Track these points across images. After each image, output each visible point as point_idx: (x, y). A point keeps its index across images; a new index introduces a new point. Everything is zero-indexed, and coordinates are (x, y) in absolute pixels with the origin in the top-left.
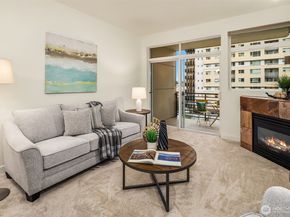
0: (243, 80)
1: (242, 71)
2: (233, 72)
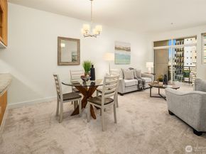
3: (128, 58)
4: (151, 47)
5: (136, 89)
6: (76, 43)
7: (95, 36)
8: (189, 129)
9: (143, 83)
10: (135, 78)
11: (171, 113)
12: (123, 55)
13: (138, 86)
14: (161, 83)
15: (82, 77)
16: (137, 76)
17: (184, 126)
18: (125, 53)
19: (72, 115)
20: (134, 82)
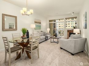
0: (69, 26)
1: (69, 24)
2: (67, 24)
3: (40, 26)
4: (48, 22)
5: (45, 40)
6: (15, 18)
7: (29, 15)
8: (69, 53)
9: (47, 37)
10: (44, 35)
11: (61, 48)
12: (38, 25)
13: (45, 38)
14: (54, 37)
15: (22, 37)
16: (45, 34)
17: (68, 53)
18: (39, 24)
19: (15, 60)
20: (44, 37)
